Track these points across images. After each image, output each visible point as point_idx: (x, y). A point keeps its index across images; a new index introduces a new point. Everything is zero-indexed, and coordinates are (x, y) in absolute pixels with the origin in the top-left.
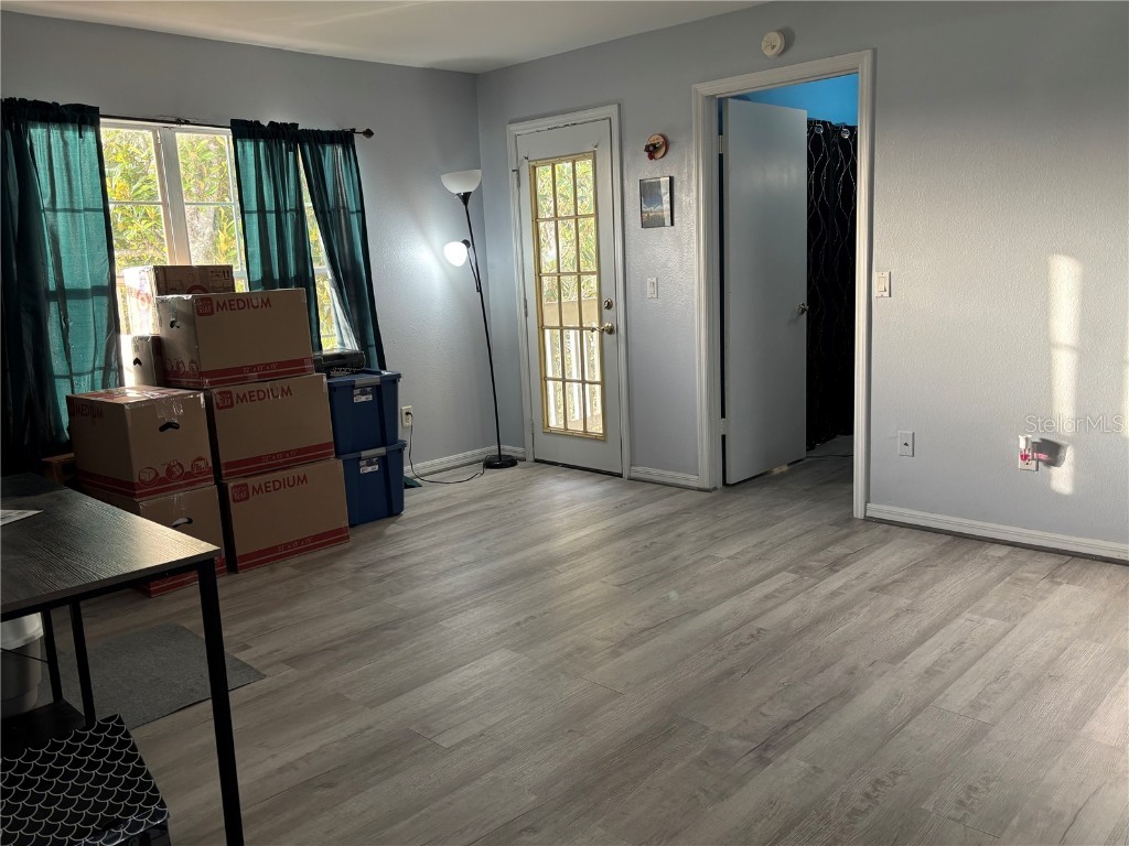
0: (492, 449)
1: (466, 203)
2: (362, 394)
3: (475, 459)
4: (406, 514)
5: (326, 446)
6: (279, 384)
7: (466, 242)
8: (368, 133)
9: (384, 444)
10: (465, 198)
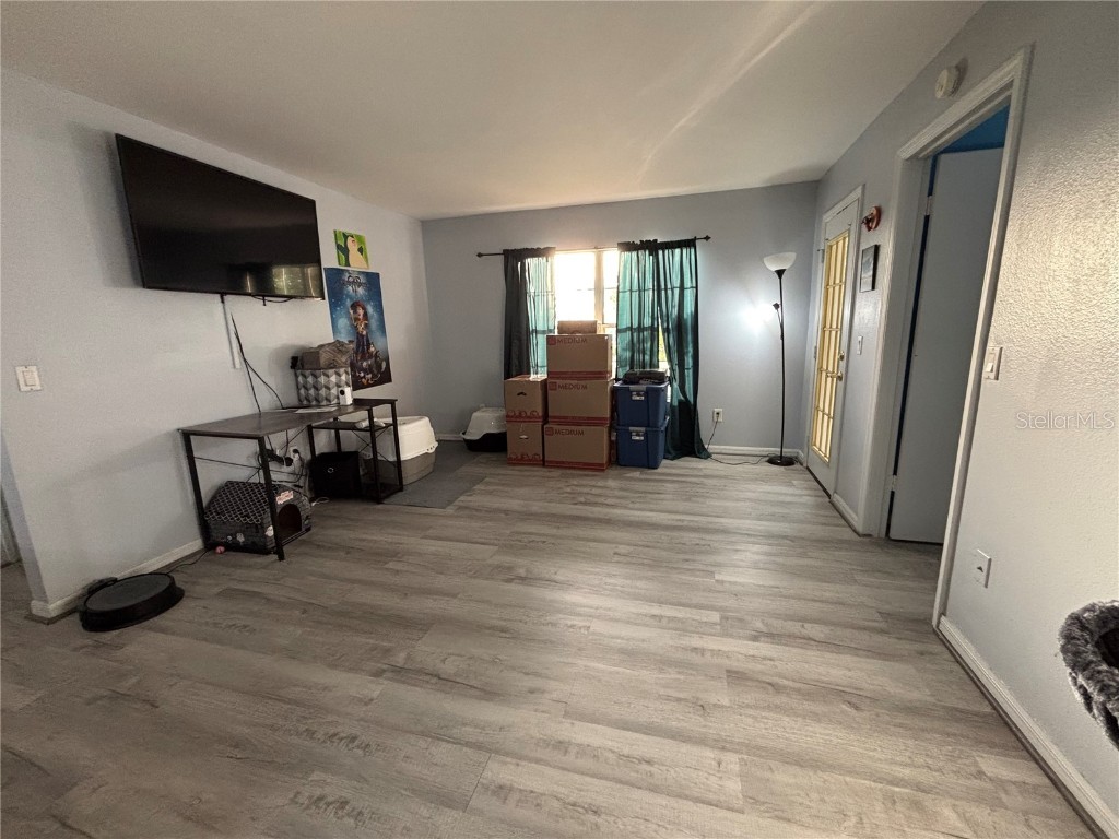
0: (776, 450)
1: (780, 277)
2: (638, 395)
3: (764, 454)
4: (659, 470)
5: (605, 419)
6: (583, 383)
7: (776, 306)
8: (707, 238)
9: (648, 426)
10: (780, 273)
